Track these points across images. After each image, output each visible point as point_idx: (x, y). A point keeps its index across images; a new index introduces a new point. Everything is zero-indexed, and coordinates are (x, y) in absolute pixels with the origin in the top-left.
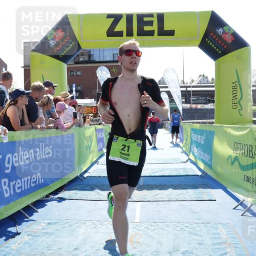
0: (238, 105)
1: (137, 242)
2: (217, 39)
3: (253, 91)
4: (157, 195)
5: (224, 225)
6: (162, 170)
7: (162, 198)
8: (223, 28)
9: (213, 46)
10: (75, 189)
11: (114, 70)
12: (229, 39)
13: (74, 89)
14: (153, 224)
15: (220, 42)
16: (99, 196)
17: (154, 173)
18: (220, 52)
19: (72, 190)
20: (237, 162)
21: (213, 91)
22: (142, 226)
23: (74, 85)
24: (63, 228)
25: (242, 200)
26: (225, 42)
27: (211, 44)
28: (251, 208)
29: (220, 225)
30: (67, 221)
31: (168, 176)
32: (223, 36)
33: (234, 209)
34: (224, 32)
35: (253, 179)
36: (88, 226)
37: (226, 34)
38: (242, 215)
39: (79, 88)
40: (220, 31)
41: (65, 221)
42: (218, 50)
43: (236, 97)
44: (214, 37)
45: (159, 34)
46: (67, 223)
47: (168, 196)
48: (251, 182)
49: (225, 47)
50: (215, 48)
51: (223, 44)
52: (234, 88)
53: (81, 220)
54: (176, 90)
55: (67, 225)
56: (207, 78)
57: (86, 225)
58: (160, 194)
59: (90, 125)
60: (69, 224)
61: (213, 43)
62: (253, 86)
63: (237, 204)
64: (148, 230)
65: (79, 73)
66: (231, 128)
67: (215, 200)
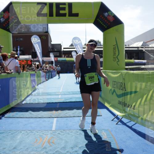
0: (116, 59)
1: (53, 143)
2: (104, 19)
3: (126, 50)
4: (67, 113)
5: (105, 130)
6: (71, 98)
7: (70, 115)
8: (107, 12)
9: (102, 23)
10: (17, 111)
11: (44, 37)
12: (111, 19)
13: (19, 49)
14: (63, 131)
15: (106, 21)
16: (31, 115)
17: (66, 100)
18: (106, 27)
19: (15, 112)
20: (115, 93)
21: (102, 51)
22: (57, 132)
23: (19, 47)
24: (8, 135)
25: (117, 115)
26: (109, 21)
27: (100, 22)
28: (122, 120)
29: (103, 130)
30: (10, 131)
31: (74, 102)
32: (108, 18)
33: (112, 120)
34: (108, 15)
35: (123, 103)
36: (23, 134)
37: (110, 16)
38: (117, 124)
39: (22, 49)
40: (106, 14)
41: (9, 131)
42: (104, 26)
43: (115, 54)
44: (103, 18)
45: (69, 16)
46: (10, 132)
47: (73, 114)
48: (122, 104)
49: (109, 24)
50: (103, 24)
51: (107, 22)
52: (114, 49)
53: (19, 130)
54: (80, 50)
55: (10, 134)
56: (100, 43)
57: (22, 133)
58: (69, 113)
59: (27, 71)
60: (11, 133)
61: (102, 22)
62: (126, 48)
63: (114, 117)
64: (60, 135)
65: (21, 39)
66: (111, 72)
67: (101, 116)
